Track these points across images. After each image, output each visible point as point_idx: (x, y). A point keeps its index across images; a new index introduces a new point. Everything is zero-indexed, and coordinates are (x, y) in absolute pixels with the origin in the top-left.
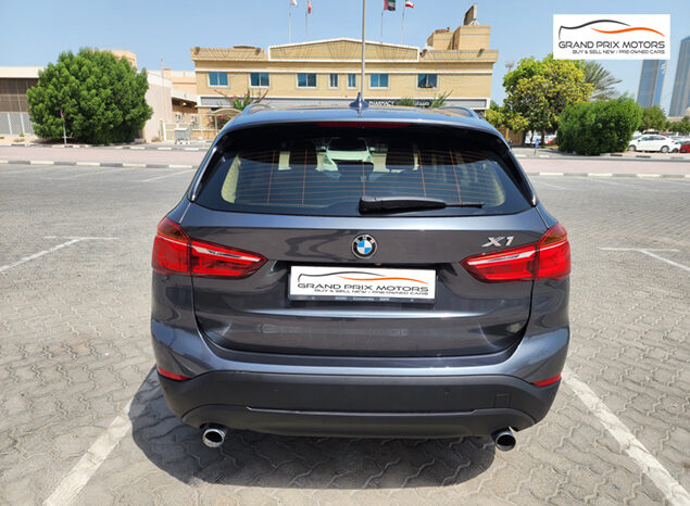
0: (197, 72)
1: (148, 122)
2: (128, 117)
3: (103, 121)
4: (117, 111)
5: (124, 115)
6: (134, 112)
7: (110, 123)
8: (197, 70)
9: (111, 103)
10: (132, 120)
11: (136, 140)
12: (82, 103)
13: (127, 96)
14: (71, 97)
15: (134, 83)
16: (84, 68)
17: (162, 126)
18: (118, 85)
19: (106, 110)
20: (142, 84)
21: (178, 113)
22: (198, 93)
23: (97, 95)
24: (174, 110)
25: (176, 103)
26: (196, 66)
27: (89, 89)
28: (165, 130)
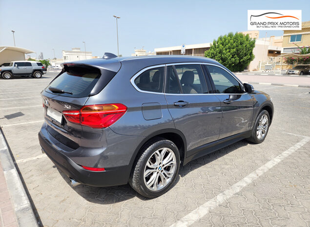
0: (284, 36)
1: (251, 62)
2: (242, 60)
3: (230, 63)
4: (237, 58)
5: (240, 60)
6: (245, 58)
7: (233, 63)
8: (284, 35)
9: (235, 55)
10: (244, 61)
11: (245, 70)
12: (223, 55)
13: (243, 51)
14: (219, 53)
15: (248, 45)
16: (227, 41)
17: (259, 64)
18: (240, 47)
19: (232, 58)
20: (252, 45)
21: (271, 57)
22: (283, 47)
23: (229, 52)
24: (268, 55)
25: (271, 52)
26: (284, 33)
27: (226, 50)
28: (261, 65)
